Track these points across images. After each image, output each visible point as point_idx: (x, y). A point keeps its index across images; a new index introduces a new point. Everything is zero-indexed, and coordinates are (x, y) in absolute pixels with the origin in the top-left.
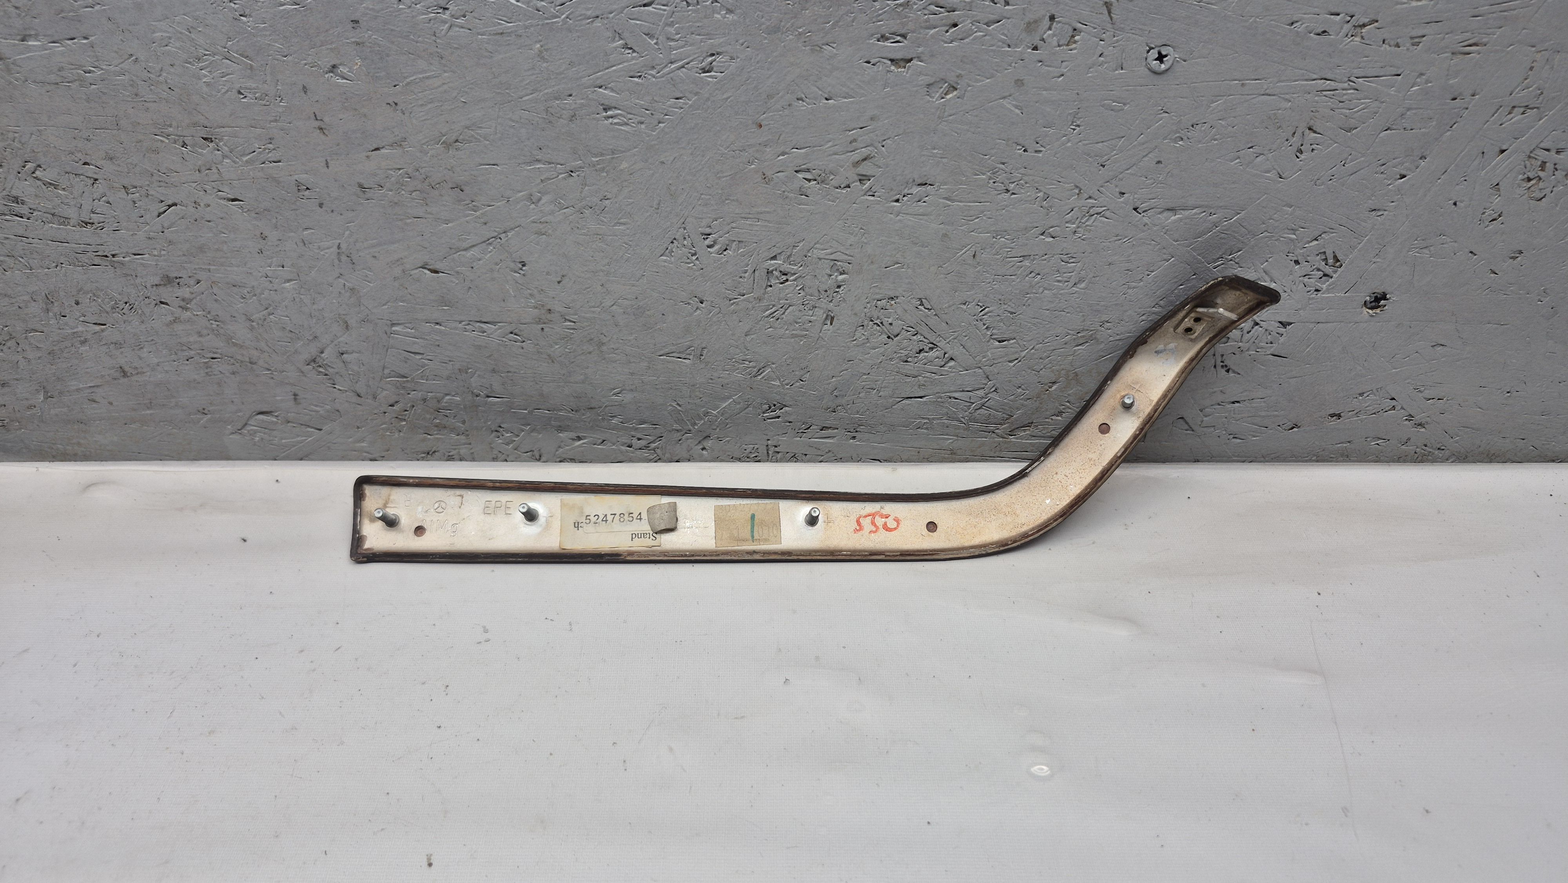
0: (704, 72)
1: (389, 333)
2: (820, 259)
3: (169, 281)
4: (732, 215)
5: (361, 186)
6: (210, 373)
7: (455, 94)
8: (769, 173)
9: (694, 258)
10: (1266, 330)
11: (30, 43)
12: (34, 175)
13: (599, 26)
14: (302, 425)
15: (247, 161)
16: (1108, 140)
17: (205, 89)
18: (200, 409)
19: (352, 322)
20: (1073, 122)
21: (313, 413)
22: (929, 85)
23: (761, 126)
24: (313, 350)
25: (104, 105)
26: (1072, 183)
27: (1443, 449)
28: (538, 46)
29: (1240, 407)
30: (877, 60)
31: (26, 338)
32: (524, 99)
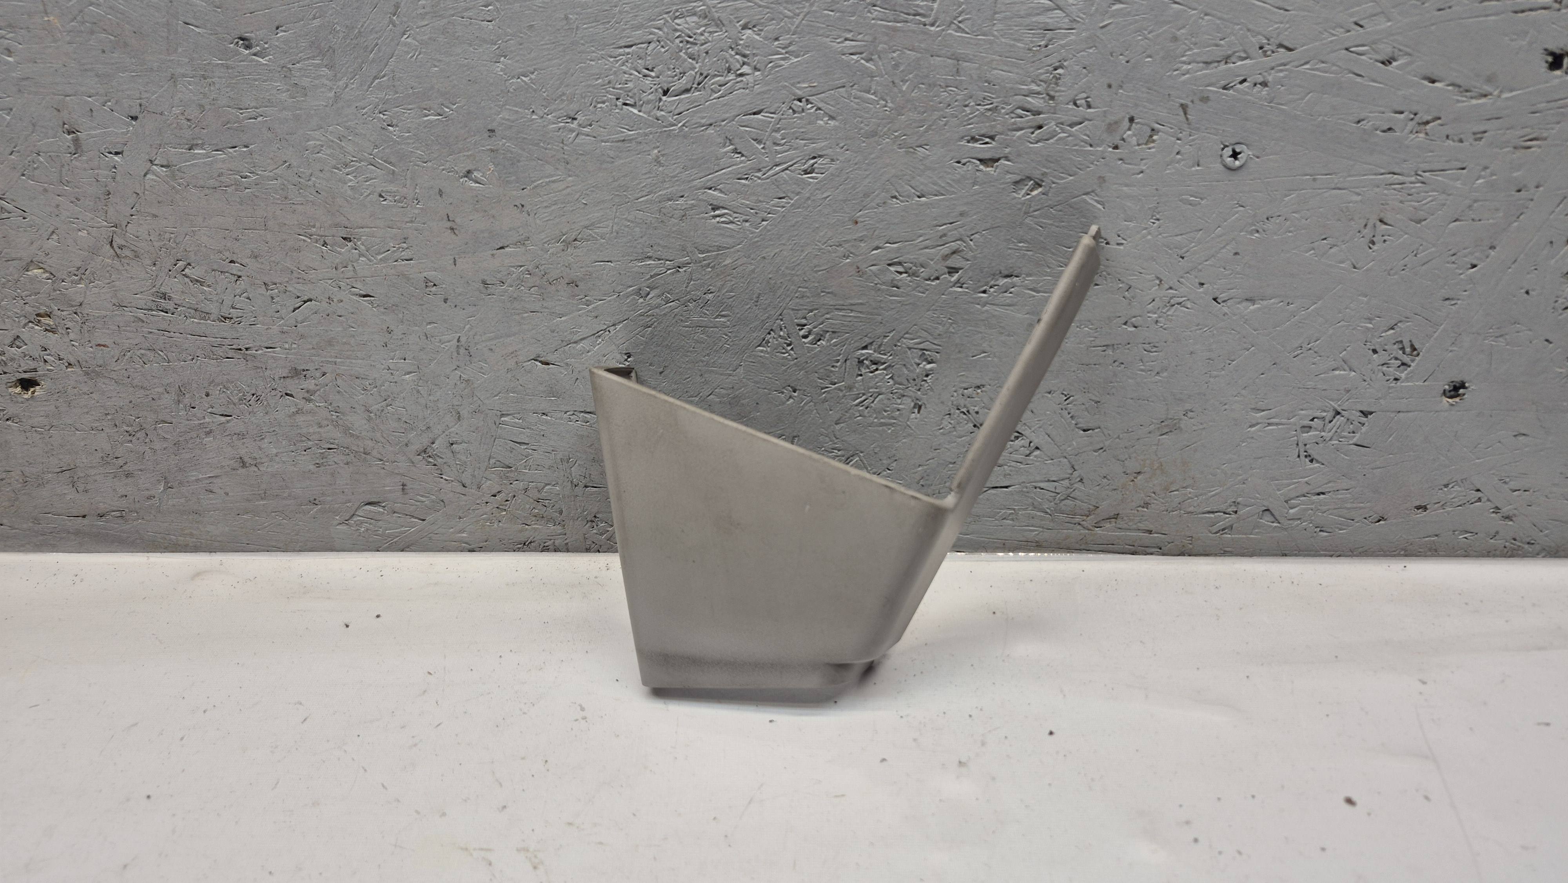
0: (805, 174)
1: (497, 423)
2: (910, 349)
3: (297, 373)
4: (826, 307)
5: (484, 283)
6: (325, 464)
7: (576, 197)
8: (863, 267)
9: (789, 348)
10: (1348, 419)
11: (196, 151)
12: (184, 273)
13: (712, 133)
14: (407, 515)
15: (381, 259)
16: (1187, 233)
17: (349, 192)
18: (312, 499)
19: (464, 413)
20: (1153, 216)
21: (419, 503)
22: (1016, 183)
23: (857, 223)
24: (425, 441)
25: (255, 207)
26: (1153, 274)
27: (1533, 544)
28: (656, 151)
29: (1325, 498)
30: (967, 160)
31: (155, 429)
32: (640, 200)
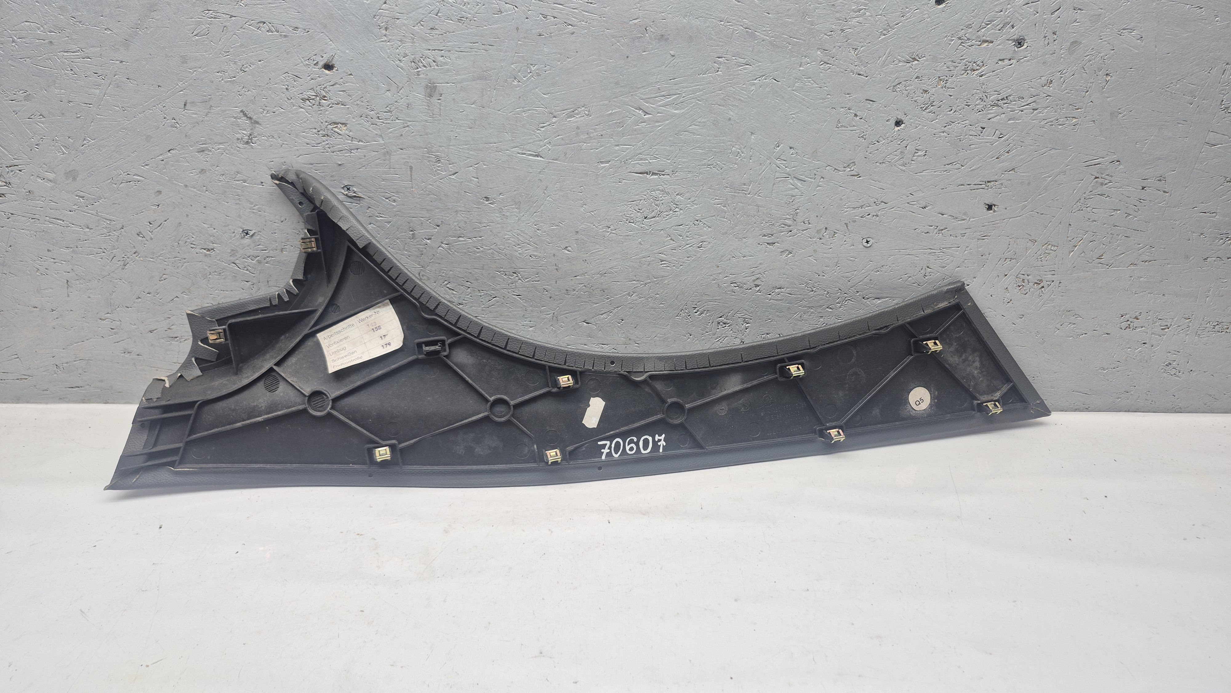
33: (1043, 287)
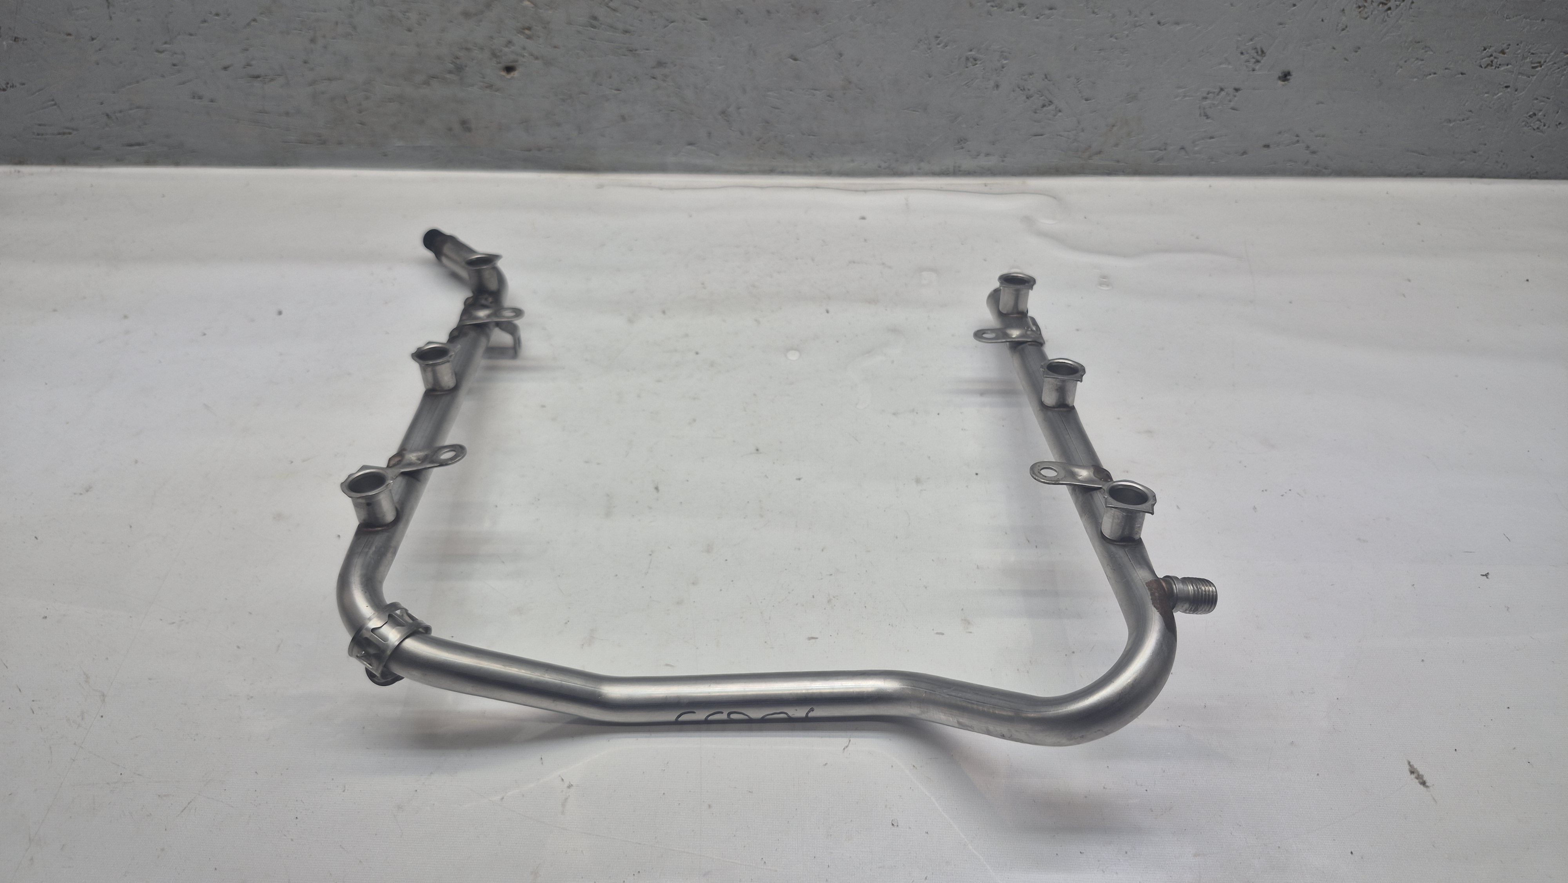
33: (1389, 9)
